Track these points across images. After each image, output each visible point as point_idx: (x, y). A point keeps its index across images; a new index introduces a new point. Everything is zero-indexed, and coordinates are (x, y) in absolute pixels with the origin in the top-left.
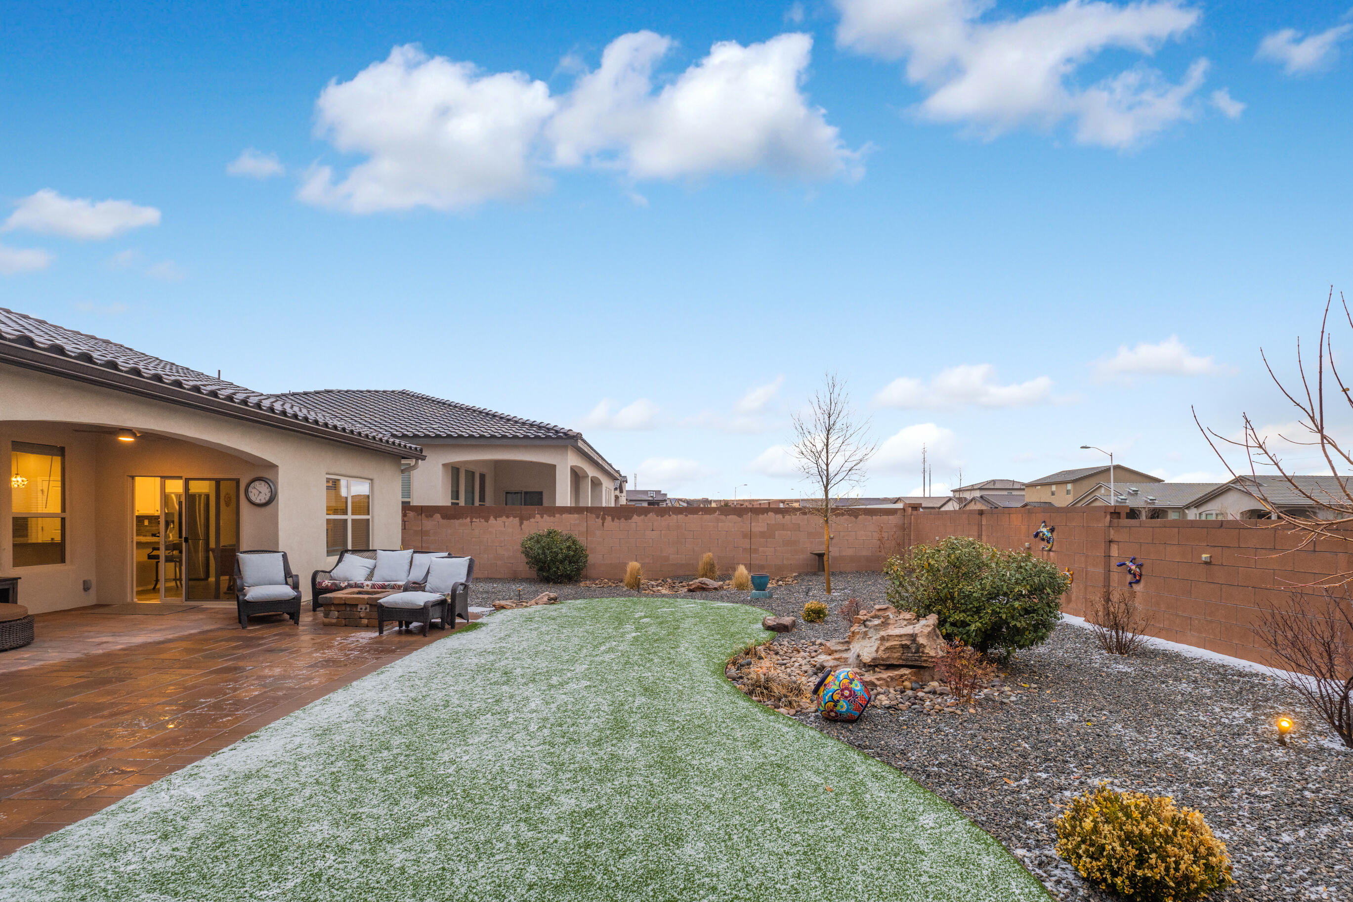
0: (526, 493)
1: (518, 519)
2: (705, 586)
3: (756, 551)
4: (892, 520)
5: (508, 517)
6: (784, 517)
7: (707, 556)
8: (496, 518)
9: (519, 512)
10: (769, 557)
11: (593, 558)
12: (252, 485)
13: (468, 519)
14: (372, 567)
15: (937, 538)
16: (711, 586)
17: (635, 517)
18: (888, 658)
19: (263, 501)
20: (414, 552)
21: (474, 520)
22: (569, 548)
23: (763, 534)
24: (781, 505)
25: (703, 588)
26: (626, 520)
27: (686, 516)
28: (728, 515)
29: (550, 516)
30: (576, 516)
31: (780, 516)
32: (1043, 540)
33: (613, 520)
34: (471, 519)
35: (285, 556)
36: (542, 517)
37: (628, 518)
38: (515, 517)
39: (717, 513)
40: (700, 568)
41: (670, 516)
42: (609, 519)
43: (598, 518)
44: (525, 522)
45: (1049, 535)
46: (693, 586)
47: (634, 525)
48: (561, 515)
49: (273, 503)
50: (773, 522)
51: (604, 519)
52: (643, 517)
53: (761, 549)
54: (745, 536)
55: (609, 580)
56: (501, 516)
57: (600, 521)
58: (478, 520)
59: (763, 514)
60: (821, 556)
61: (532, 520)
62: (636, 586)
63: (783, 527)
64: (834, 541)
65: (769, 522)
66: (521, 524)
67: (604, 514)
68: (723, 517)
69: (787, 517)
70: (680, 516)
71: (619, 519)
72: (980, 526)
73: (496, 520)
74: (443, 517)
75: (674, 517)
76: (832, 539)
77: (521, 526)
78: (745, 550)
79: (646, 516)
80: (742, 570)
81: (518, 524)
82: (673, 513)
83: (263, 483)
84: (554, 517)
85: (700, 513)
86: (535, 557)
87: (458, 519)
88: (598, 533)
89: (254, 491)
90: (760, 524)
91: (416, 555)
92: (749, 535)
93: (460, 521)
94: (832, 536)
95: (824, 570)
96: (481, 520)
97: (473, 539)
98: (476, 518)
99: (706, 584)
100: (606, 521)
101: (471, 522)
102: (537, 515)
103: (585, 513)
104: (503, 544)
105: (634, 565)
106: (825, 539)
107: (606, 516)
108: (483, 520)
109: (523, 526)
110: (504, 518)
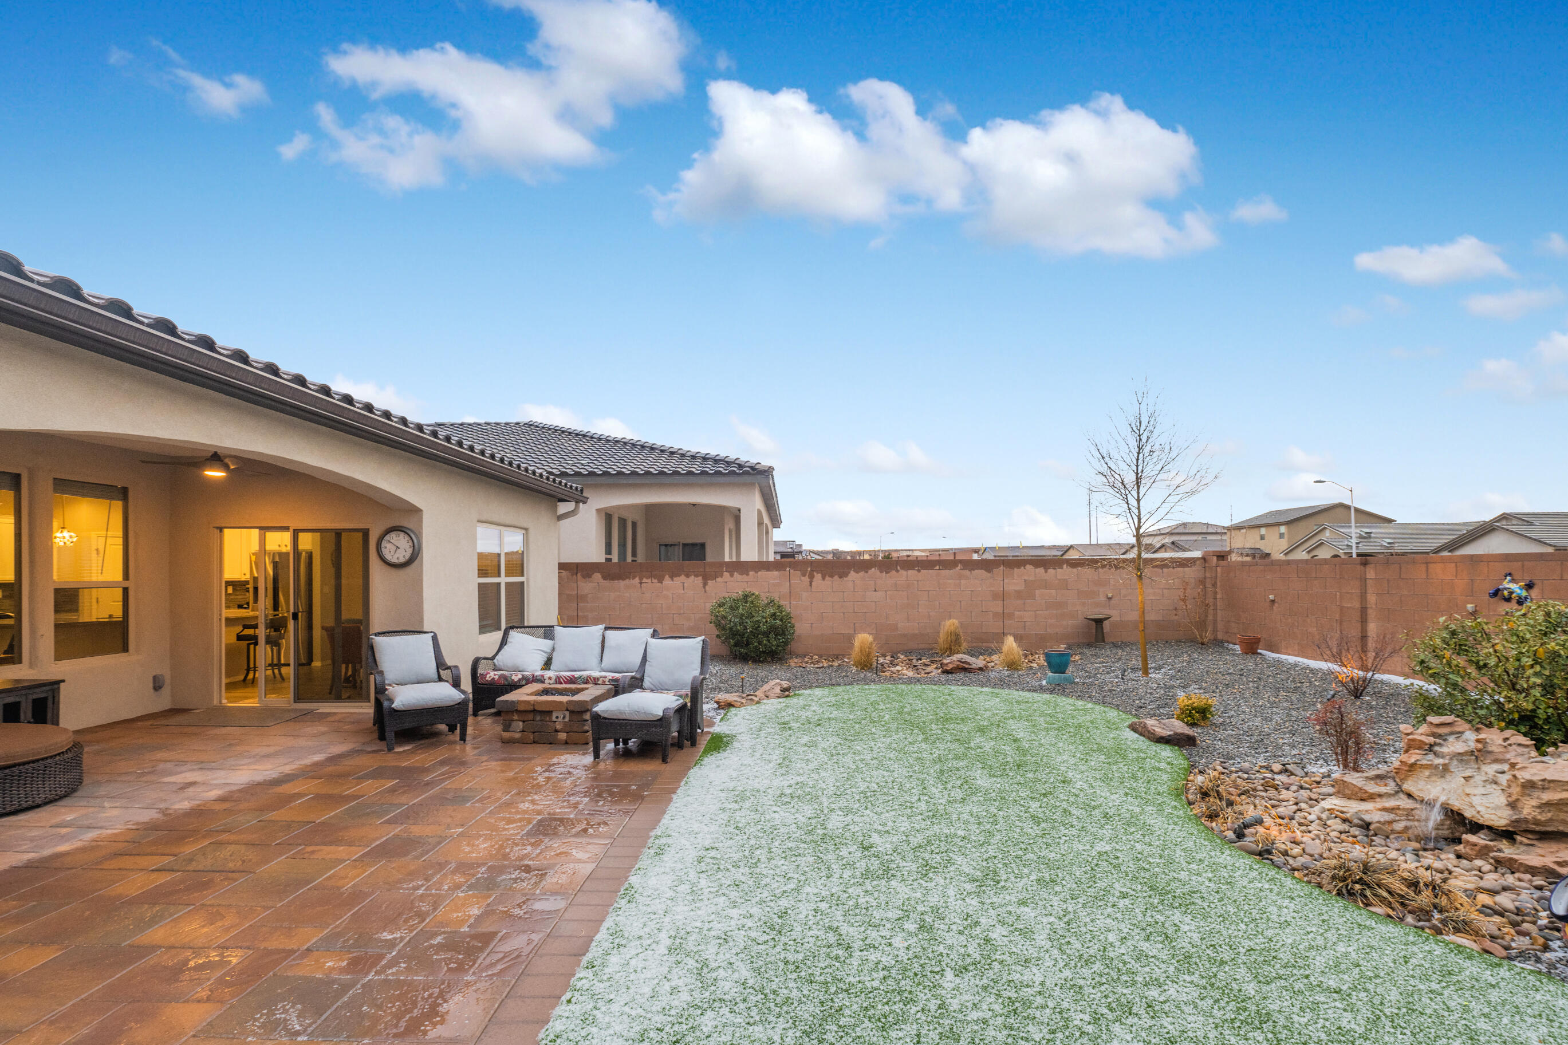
0: (684, 545)
1: (700, 578)
2: (967, 666)
3: (1011, 616)
4: (1191, 573)
5: (688, 576)
6: (1046, 572)
7: (951, 624)
8: (672, 577)
9: (702, 570)
10: (1027, 624)
11: (803, 628)
12: (387, 537)
13: (637, 580)
14: (549, 651)
15: (1271, 597)
16: (974, 666)
17: (852, 573)
18: (1551, 820)
19: (402, 560)
20: (606, 629)
21: (645, 580)
22: (774, 615)
23: (1019, 594)
24: (975, 557)
25: (964, 669)
26: (840, 577)
27: (919, 571)
28: (974, 569)
29: (742, 574)
30: (776, 573)
31: (1041, 570)
32: (1508, 600)
33: (824, 578)
34: (641, 579)
35: (435, 639)
36: (732, 576)
37: (843, 575)
38: (696, 576)
39: (959, 568)
40: (941, 640)
41: (898, 571)
42: (818, 576)
43: (804, 575)
44: (710, 583)
45: (1524, 593)
46: (950, 667)
47: (851, 584)
49: (416, 562)
50: (1032, 578)
51: (811, 577)
52: (862, 574)
53: (1016, 613)
54: (995, 596)
55: (820, 656)
56: (676, 575)
57: (806, 579)
58: (649, 581)
59: (1019, 567)
60: (1099, 622)
61: (719, 579)
62: (866, 664)
63: (1046, 585)
64: (1113, 601)
65: (1027, 578)
66: (705, 584)
67: (813, 571)
68: (967, 572)
69: (1051, 571)
70: (910, 572)
71: (832, 576)
72: (1363, 580)
73: (673, 580)
74: (604, 578)
75: (903, 572)
76: (1110, 599)
77: (704, 587)
78: (995, 615)
79: (867, 572)
80: (1010, 642)
81: (701, 585)
82: (902, 568)
83: (402, 535)
84: (748, 575)
85: (937, 567)
86: (731, 629)
87: (624, 579)
88: (804, 595)
89: (389, 546)
90: (1015, 581)
91: (610, 634)
92: (1002, 596)
93: (627, 582)
94: (1110, 595)
95: (1104, 641)
96: (654, 581)
97: (644, 606)
98: (647, 578)
99: (965, 662)
100: (815, 579)
101: (641, 583)
102: (725, 573)
103: (788, 569)
104: (682, 612)
105: (863, 639)
106: (1102, 599)
107: (815, 573)
108: (656, 581)
109: (707, 588)
110: (683, 578)
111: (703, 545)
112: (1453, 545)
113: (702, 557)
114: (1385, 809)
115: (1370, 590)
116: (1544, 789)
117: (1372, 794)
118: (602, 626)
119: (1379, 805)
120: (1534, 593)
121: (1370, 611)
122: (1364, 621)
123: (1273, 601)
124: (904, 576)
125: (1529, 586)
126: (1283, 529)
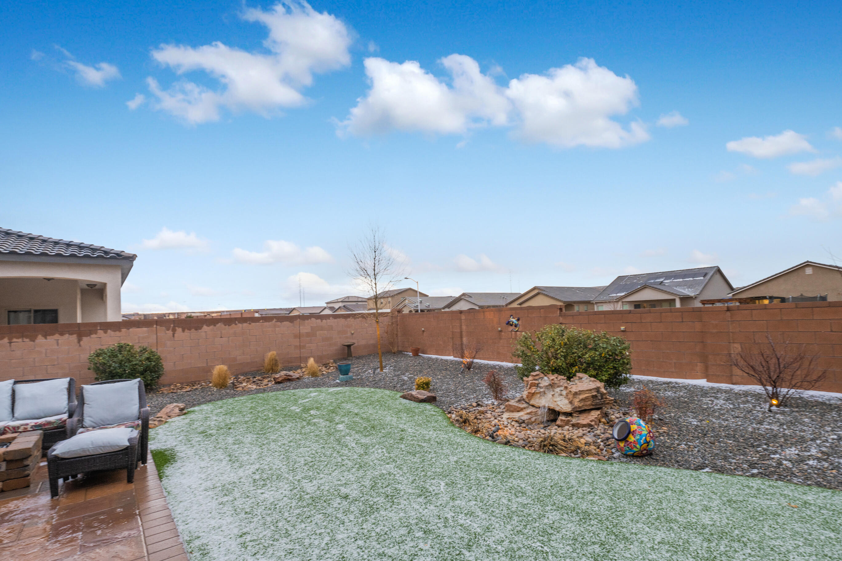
0: (36, 311)
1: (75, 335)
2: (290, 378)
3: (304, 347)
5: (62, 334)
6: (322, 322)
7: (271, 354)
8: (45, 336)
9: (77, 329)
10: (313, 350)
11: (168, 366)
13: (6, 340)
15: (423, 329)
16: (294, 377)
17: (205, 327)
20: (16, 383)
21: (15, 340)
22: (148, 359)
23: (308, 335)
24: (257, 315)
25: (288, 379)
26: (196, 330)
27: (250, 324)
28: (283, 322)
29: (115, 331)
30: (145, 329)
31: (319, 321)
32: (512, 325)
33: (183, 331)
34: (10, 339)
36: (106, 332)
37: (197, 328)
38: (71, 334)
39: (275, 321)
40: (266, 364)
41: (236, 324)
42: (179, 330)
43: (168, 330)
44: (85, 339)
45: (517, 323)
46: (280, 379)
47: (203, 334)
48: (128, 329)
50: (315, 325)
51: (174, 331)
52: (212, 327)
53: (307, 345)
54: (295, 336)
55: (182, 384)
56: (53, 334)
57: (170, 332)
58: (20, 340)
59: (308, 319)
60: (349, 346)
61: (93, 336)
62: (222, 385)
64: (354, 335)
65: (312, 325)
66: (79, 340)
67: (174, 326)
68: (279, 323)
69: (324, 321)
70: (245, 325)
71: (190, 329)
72: (461, 320)
73: (46, 338)
75: (240, 325)
76: (352, 334)
78: (295, 347)
79: (215, 326)
80: (311, 361)
81: (76, 341)
82: (239, 323)
84: (120, 331)
85: (261, 321)
86: (111, 372)
88: (169, 343)
90: (306, 327)
91: (20, 387)
92: (299, 336)
94: (353, 332)
95: (351, 356)
96: (25, 340)
97: (13, 361)
98: (18, 338)
99: (289, 376)
100: (177, 332)
101: (10, 343)
102: (99, 331)
103: (155, 326)
104: (56, 363)
105: (220, 368)
106: (349, 334)
107: (177, 328)
108: (28, 340)
109: (82, 343)
110: (57, 336)
111: (55, 312)
112: (449, 306)
113: (55, 320)
114: (528, 414)
115: (463, 324)
116: (580, 394)
117: (522, 408)
118: (12, 381)
119: (525, 412)
120: (520, 322)
121: (463, 333)
122: (461, 337)
123: (423, 331)
124: (239, 327)
125: (518, 320)
126: (390, 299)
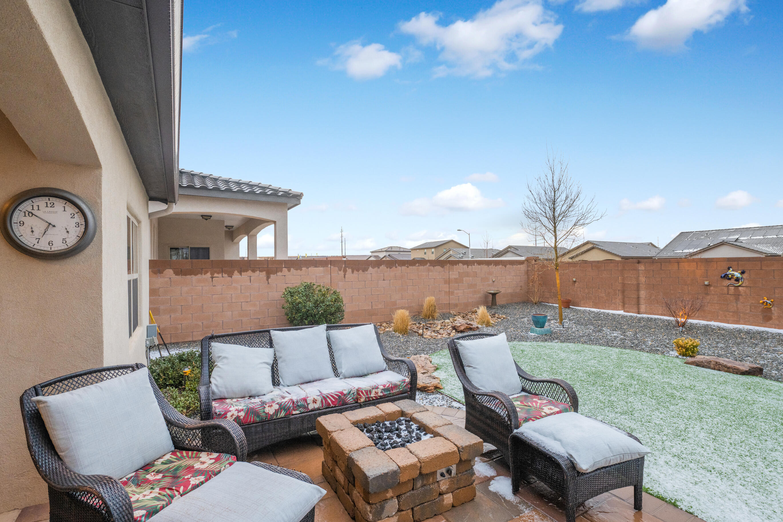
1: (264, 273)
3: (453, 293)
4: (523, 267)
5: (254, 271)
6: (468, 267)
8: (240, 272)
9: (266, 266)
10: (460, 297)
12: (26, 206)
13: (209, 275)
15: (574, 279)
16: (473, 326)
17: (371, 269)
19: (58, 246)
21: (216, 275)
23: (456, 281)
26: (363, 271)
27: (408, 267)
28: (434, 266)
29: (297, 270)
31: (466, 266)
32: (730, 279)
33: (353, 272)
34: (212, 274)
36: (289, 271)
37: (365, 270)
38: (261, 271)
39: (428, 265)
41: (396, 267)
42: (349, 271)
43: (340, 270)
44: (272, 276)
47: (369, 276)
48: (308, 268)
49: (89, 251)
50: (462, 271)
51: (345, 271)
52: (376, 269)
53: (455, 291)
54: (445, 282)
56: (246, 271)
57: (342, 273)
58: (220, 275)
59: (456, 265)
60: (494, 295)
61: (279, 274)
63: (468, 275)
65: (459, 271)
66: (268, 278)
67: (345, 267)
68: (432, 268)
69: (470, 267)
70: (403, 268)
71: (358, 271)
72: (638, 271)
73: (241, 274)
74: (177, 273)
75: (399, 268)
76: (494, 282)
77: (268, 279)
78: (446, 292)
79: (379, 268)
81: (265, 278)
82: (399, 265)
83: (59, 204)
84: (301, 270)
85: (417, 265)
87: (196, 275)
88: (341, 284)
89: (29, 221)
90: (455, 273)
92: (448, 282)
93: (199, 276)
94: (494, 280)
95: (496, 305)
96: (224, 275)
97: (214, 296)
98: (218, 273)
100: (347, 273)
101: (212, 278)
102: (284, 269)
103: (329, 266)
104: (249, 300)
105: (401, 313)
106: (491, 282)
107: (347, 269)
108: (226, 275)
109: (269, 280)
110: (250, 273)
111: (208, 249)
113: (206, 257)
115: (641, 275)
120: (745, 276)
121: (641, 285)
123: (575, 282)
124: (399, 270)
125: (743, 273)
126: (433, 250)
